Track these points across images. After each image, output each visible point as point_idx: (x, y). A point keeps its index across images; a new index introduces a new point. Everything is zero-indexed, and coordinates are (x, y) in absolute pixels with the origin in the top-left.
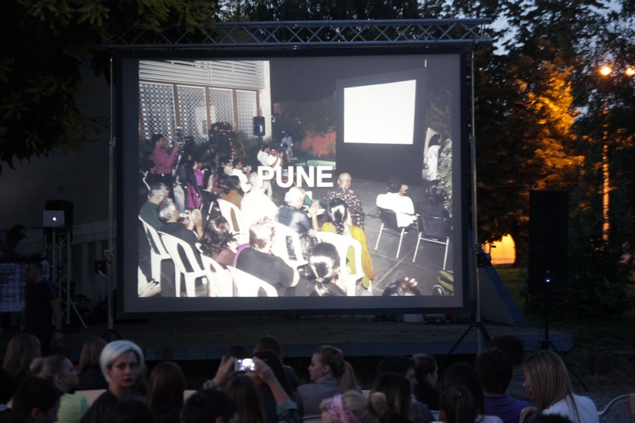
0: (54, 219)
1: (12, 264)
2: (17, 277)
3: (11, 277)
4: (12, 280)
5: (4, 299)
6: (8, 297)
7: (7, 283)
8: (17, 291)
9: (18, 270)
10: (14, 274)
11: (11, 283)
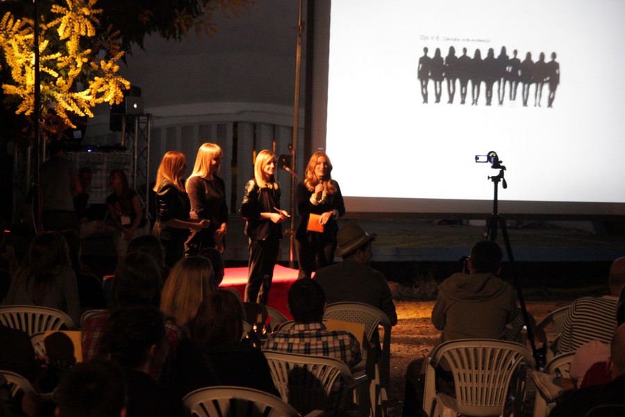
0: (135, 106)
1: (101, 153)
2: (105, 166)
3: (99, 167)
4: (99, 169)
5: (93, 190)
6: (96, 188)
7: (95, 173)
8: (104, 182)
9: (106, 159)
10: (102, 164)
11: (99, 174)
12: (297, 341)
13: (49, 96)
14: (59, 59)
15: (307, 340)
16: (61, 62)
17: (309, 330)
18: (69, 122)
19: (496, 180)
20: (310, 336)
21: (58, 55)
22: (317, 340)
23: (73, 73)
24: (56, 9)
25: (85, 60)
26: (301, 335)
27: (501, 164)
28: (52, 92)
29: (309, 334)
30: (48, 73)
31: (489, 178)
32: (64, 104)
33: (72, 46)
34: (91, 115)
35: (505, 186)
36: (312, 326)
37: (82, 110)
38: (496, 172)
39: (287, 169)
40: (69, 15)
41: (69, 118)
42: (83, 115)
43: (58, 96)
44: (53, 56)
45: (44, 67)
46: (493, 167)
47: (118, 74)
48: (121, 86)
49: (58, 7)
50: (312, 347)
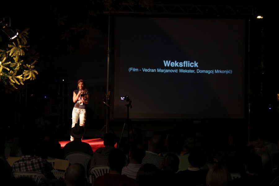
0: (63, 80)
12: (22, 162)
13: (7, 77)
14: (11, 64)
15: (25, 162)
16: (12, 65)
17: (26, 158)
18: (15, 86)
19: (128, 106)
20: (26, 160)
21: (10, 62)
22: (29, 161)
23: (17, 68)
24: (10, 46)
25: (20, 64)
26: (23, 160)
27: (130, 100)
28: (8, 76)
29: (26, 159)
30: (6, 69)
31: (125, 105)
32: (12, 81)
33: (16, 59)
34: (23, 84)
35: (131, 107)
36: (27, 156)
37: (19, 82)
38: (128, 103)
39: (104, 103)
40: (14, 48)
41: (14, 85)
42: (19, 84)
43: (10, 77)
44: (8, 63)
45: (5, 67)
46: (127, 101)
47: (34, 69)
48: (35, 74)
49: (10, 45)
50: (27, 164)
